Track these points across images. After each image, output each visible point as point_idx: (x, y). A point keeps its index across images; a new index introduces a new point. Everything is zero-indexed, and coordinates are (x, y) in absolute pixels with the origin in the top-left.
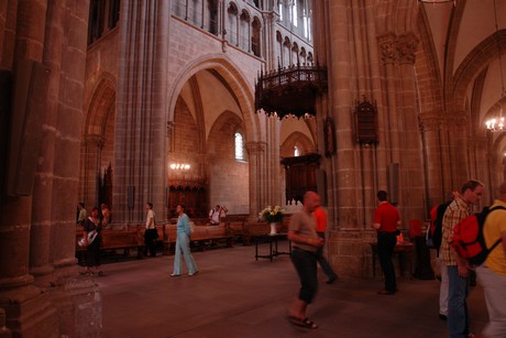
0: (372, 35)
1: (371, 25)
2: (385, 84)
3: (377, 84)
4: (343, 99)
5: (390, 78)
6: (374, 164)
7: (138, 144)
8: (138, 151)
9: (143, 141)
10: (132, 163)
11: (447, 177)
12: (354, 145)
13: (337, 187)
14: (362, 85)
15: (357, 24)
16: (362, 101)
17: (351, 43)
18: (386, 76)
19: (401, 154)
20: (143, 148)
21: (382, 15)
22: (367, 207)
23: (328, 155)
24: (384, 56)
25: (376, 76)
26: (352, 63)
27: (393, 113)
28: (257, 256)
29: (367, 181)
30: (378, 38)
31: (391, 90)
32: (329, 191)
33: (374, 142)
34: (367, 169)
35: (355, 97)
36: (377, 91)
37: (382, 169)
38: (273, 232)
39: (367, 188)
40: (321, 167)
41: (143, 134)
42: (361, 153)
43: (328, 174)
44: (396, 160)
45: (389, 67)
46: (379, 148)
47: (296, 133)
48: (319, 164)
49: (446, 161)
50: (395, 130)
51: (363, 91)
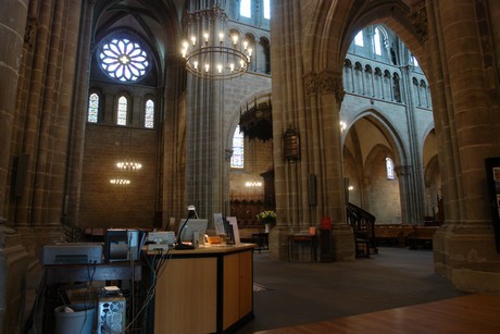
2: (310, 113)
3: (300, 114)
6: (299, 175)
7: (201, 169)
8: (201, 174)
9: (204, 166)
10: (197, 183)
16: (289, 128)
18: (310, 106)
20: (204, 172)
21: (307, 60)
22: (293, 208)
25: (300, 108)
29: (293, 188)
31: (313, 116)
34: (292, 180)
36: (301, 119)
37: (304, 179)
38: (267, 231)
39: (293, 194)
41: (204, 161)
44: (316, 171)
46: (302, 163)
47: (379, 145)
51: (290, 120)
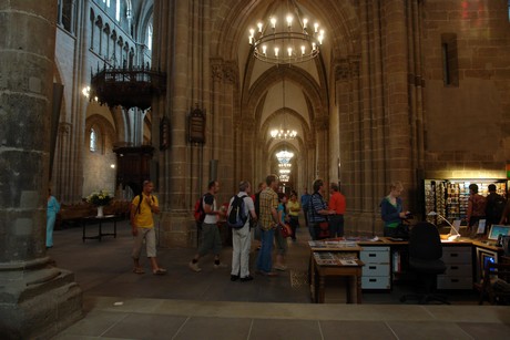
0: (207, 56)
1: (207, 48)
2: (213, 97)
3: (207, 96)
4: (181, 104)
5: (217, 92)
6: (200, 160)
11: (238, 170)
12: (186, 143)
13: (170, 176)
14: (196, 95)
15: (196, 44)
16: (195, 108)
17: (190, 59)
18: (213, 90)
19: (220, 153)
21: (215, 42)
22: (194, 193)
23: (163, 148)
24: (214, 75)
25: (207, 90)
26: (190, 76)
27: (217, 120)
28: (84, 238)
29: (195, 172)
30: (210, 59)
31: (217, 102)
32: (161, 179)
33: (202, 142)
34: (195, 163)
35: (190, 105)
36: (207, 102)
37: (206, 164)
38: (100, 215)
39: (195, 178)
40: (154, 158)
42: (192, 149)
43: (161, 164)
44: (216, 157)
45: (217, 83)
46: (205, 147)
47: (97, 115)
48: (152, 155)
49: (238, 157)
50: (217, 134)
51: (196, 100)
